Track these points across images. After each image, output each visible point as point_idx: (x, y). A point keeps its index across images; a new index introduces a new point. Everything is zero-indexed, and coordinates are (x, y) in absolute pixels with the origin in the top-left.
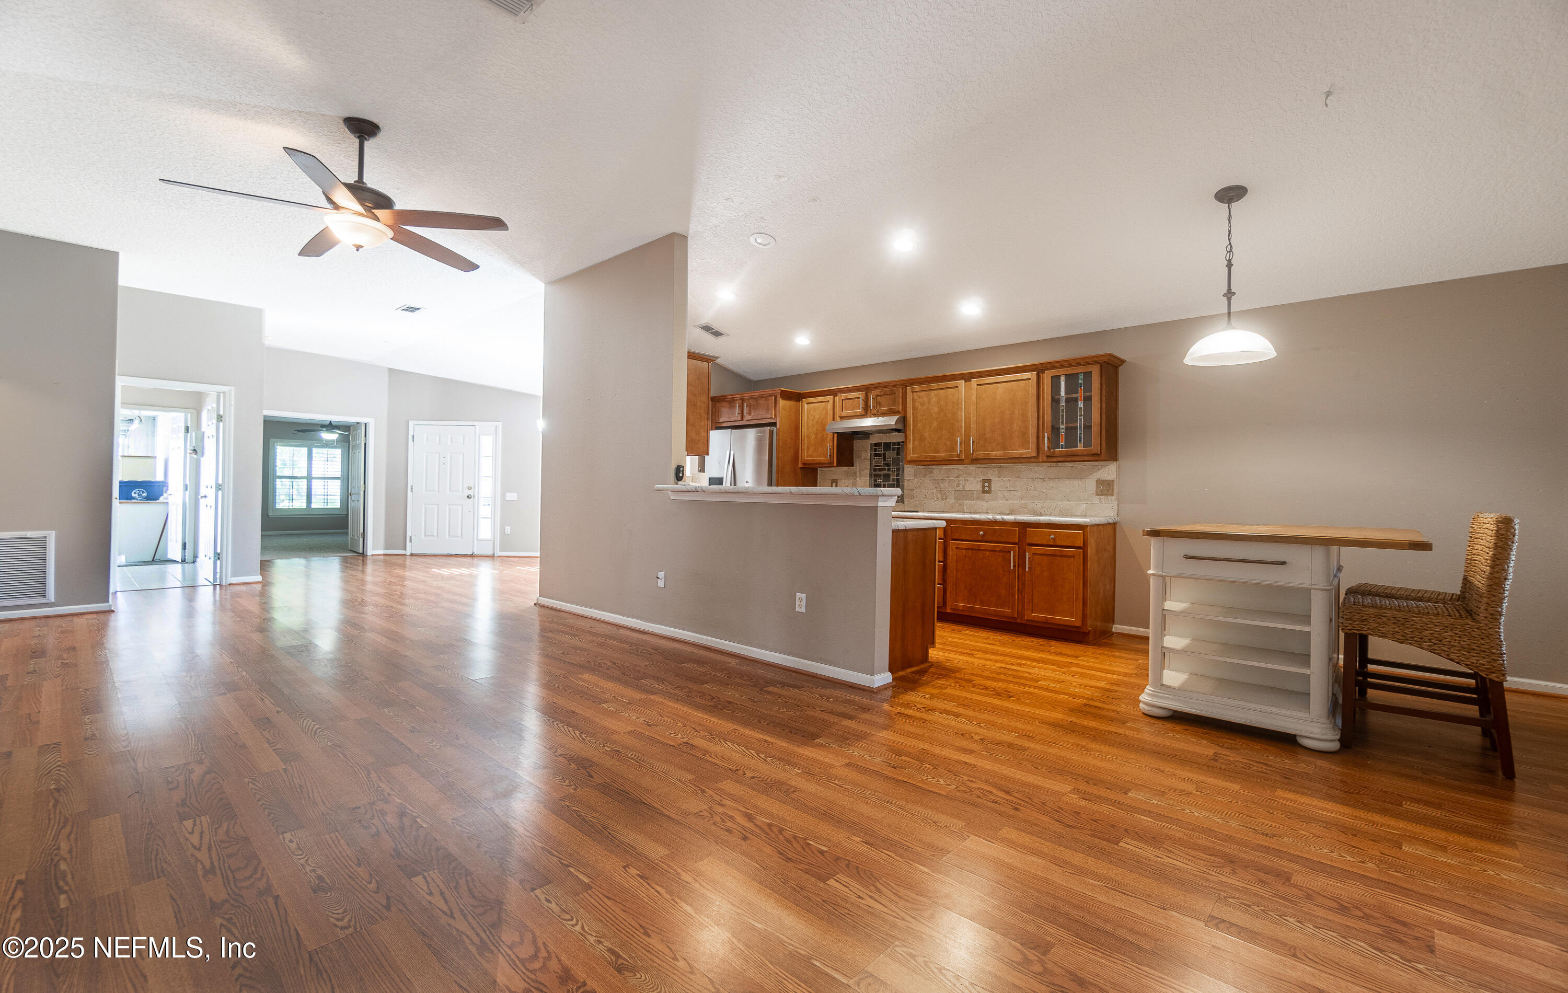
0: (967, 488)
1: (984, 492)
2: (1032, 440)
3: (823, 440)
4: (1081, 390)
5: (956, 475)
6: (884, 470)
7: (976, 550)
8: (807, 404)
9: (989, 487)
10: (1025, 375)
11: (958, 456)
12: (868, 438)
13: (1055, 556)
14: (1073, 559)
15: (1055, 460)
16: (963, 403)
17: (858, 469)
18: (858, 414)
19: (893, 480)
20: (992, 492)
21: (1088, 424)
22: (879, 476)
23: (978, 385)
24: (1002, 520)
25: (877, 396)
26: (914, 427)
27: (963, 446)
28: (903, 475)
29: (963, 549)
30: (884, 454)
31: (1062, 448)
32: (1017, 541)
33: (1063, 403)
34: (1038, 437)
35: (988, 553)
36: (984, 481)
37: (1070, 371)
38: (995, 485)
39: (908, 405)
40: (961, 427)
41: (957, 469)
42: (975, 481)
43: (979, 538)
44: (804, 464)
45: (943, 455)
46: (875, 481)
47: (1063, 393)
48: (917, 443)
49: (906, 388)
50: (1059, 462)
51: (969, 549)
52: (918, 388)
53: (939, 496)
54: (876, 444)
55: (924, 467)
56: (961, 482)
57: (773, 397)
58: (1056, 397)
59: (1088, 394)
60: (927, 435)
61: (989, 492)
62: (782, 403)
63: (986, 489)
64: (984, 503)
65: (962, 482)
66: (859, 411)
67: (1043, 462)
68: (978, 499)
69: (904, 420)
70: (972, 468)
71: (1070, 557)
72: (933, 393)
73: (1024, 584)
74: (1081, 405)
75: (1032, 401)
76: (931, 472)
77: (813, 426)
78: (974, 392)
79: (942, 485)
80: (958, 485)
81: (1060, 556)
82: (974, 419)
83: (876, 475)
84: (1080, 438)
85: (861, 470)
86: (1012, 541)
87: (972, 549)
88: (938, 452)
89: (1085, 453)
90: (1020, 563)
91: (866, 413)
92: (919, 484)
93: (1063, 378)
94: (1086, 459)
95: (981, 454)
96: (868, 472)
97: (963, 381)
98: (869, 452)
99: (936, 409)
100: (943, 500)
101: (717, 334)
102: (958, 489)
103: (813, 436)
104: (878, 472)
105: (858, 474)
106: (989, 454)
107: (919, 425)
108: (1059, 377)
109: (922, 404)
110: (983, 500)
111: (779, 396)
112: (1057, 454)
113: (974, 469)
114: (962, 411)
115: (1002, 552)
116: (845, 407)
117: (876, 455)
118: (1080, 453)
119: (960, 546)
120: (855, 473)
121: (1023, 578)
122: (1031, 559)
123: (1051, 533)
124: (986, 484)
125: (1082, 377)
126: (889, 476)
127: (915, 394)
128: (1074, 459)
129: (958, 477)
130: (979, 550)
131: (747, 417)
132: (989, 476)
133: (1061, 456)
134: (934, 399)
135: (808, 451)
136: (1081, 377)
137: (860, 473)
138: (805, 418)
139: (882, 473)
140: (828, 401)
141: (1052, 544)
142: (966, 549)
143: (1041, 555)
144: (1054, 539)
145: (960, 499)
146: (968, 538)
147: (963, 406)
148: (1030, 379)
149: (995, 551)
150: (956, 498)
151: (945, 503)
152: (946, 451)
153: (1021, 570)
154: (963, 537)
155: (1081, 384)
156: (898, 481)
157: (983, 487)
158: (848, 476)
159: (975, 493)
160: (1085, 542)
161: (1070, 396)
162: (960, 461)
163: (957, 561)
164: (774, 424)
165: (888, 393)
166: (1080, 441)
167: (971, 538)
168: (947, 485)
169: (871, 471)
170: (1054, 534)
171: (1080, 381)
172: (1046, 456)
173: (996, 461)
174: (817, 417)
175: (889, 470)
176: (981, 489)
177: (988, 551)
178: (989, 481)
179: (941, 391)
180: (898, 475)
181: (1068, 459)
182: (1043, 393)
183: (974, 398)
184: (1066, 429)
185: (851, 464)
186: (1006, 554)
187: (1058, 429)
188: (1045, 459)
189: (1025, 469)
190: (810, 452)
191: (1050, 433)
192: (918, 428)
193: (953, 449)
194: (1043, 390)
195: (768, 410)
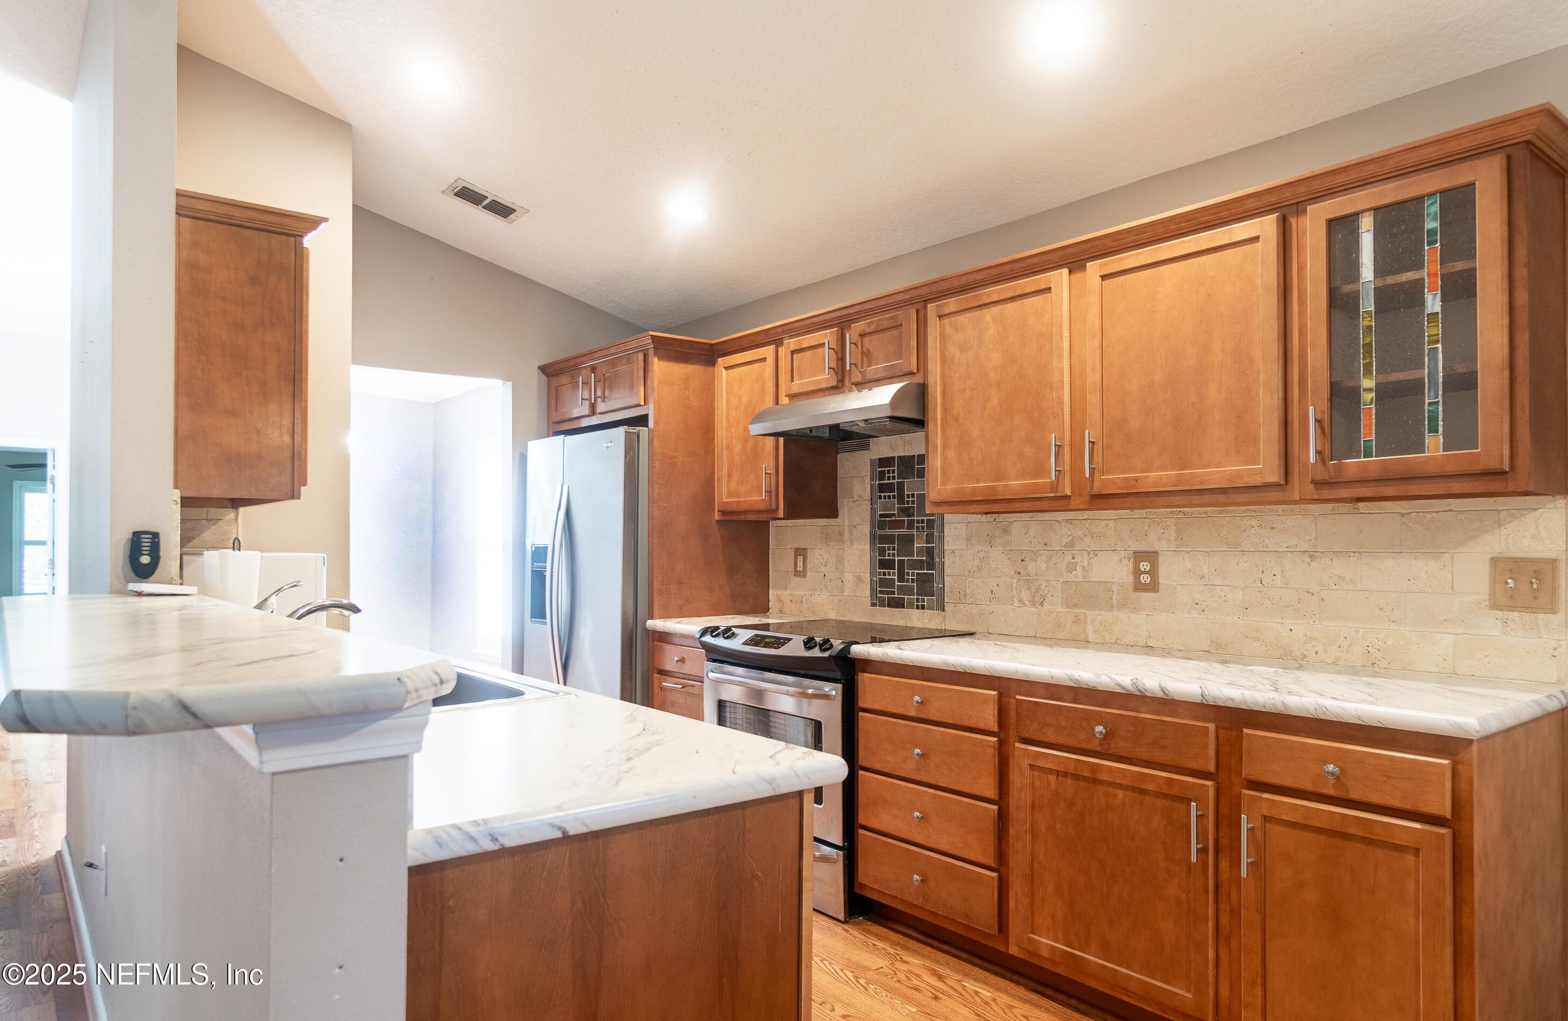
0: (1094, 576)
1: (1139, 587)
2: (1269, 431)
3: (756, 456)
4: (1432, 254)
5: (1065, 540)
6: (900, 524)
7: (1085, 779)
8: (727, 368)
9: (1153, 573)
10: (1241, 230)
11: (1054, 487)
12: (866, 447)
13: (1344, 836)
14: (1410, 858)
15: (1344, 493)
16: (1066, 335)
17: (847, 523)
18: (824, 385)
19: (920, 551)
20: (1162, 589)
21: (1460, 368)
22: (889, 539)
23: (1103, 277)
24: (1160, 694)
25: (862, 335)
26: (945, 410)
27: (1067, 457)
28: (941, 538)
29: (1050, 771)
30: (901, 486)
31: (1368, 454)
32: (1212, 768)
33: (1368, 305)
34: (1286, 424)
35: (1120, 794)
36: (1138, 556)
37: (1390, 192)
38: (1169, 569)
39: (930, 353)
40: (1061, 403)
41: (1069, 521)
42: (1115, 557)
43: (1095, 746)
44: (723, 513)
45: (1016, 484)
46: (882, 552)
47: (1367, 272)
48: (952, 454)
49: (925, 307)
50: (1359, 500)
51: (1066, 774)
52: (952, 304)
53: (1025, 595)
54: (885, 462)
55: (990, 518)
56: (1078, 559)
57: (641, 356)
58: (1347, 288)
59: (1460, 266)
60: (975, 432)
61: (1153, 587)
62: (658, 366)
63: (1145, 579)
64: (1139, 618)
65: (1082, 560)
66: (825, 378)
67: (1303, 501)
68: (1122, 605)
69: (922, 392)
70: (1107, 519)
71: (1401, 849)
72: (989, 314)
73: (1235, 913)
74: (1433, 303)
75: (1268, 305)
76: (1005, 531)
77: (738, 422)
78: (1095, 299)
79: (1031, 566)
80: (1072, 568)
81: (1365, 840)
82: (1094, 378)
83: (884, 539)
84: (1433, 419)
85: (853, 526)
86: (1194, 766)
87: (1076, 777)
88: (1000, 476)
89: (1450, 468)
90: (1224, 841)
91: (842, 381)
92: (977, 563)
93: (1367, 223)
94: (1456, 487)
95: (1113, 479)
96: (866, 529)
97: (1065, 271)
98: (868, 480)
99: (995, 359)
100: (1033, 605)
101: (502, 210)
102: (1070, 577)
103: (738, 447)
104: (888, 532)
105: (847, 535)
106: (1136, 480)
107: (958, 405)
108: (1355, 216)
109: (963, 348)
110: (1136, 609)
111: (651, 352)
112: (1349, 474)
113: (1111, 524)
114: (1061, 357)
115: (1165, 796)
116: (799, 367)
117: (882, 488)
118: (1432, 470)
119: (1041, 763)
120: (841, 534)
121: (1234, 894)
122: (1259, 834)
123: (1324, 757)
124: (1145, 566)
125: (1436, 208)
126: (909, 540)
127: (946, 321)
128: (1414, 489)
129: (1070, 545)
130: (1095, 781)
131: (601, 407)
132: (1153, 542)
133: (1364, 482)
134: (991, 332)
135: (729, 482)
136: (1433, 208)
137: (851, 533)
138: (723, 404)
139: (897, 532)
140: (764, 359)
141: (1330, 791)
142: (1058, 773)
143: (1293, 825)
144: (1338, 778)
145: (1076, 606)
146: (1061, 740)
147: (1066, 344)
148: (1256, 239)
149: (1142, 792)
150: (1067, 603)
151: (1039, 615)
152: (1024, 474)
153: (1224, 865)
154: (1051, 736)
155: (1431, 232)
156: (930, 552)
157: (1137, 573)
158: (827, 539)
159: (1115, 589)
160: (1461, 803)
161: (1391, 280)
162: (1060, 502)
163: (1033, 806)
164: (642, 420)
165: (886, 324)
166: (1433, 429)
167: (1071, 742)
168: (1044, 566)
169: (872, 527)
170: (1337, 757)
171: (1431, 224)
172: (1314, 482)
173: (1158, 500)
174: (745, 400)
175: (911, 525)
176: (1130, 579)
177: (1121, 786)
178: (1152, 556)
179: (1009, 307)
180: (929, 539)
181: (1390, 491)
182: (1301, 278)
183: (1093, 317)
184: (1383, 392)
185: (832, 511)
186: (1176, 804)
187: (1354, 393)
188: (1310, 491)
189: (1254, 522)
190: (734, 485)
191: (1325, 405)
192: (955, 412)
193: (1040, 469)
194: (1301, 268)
195: (632, 387)
